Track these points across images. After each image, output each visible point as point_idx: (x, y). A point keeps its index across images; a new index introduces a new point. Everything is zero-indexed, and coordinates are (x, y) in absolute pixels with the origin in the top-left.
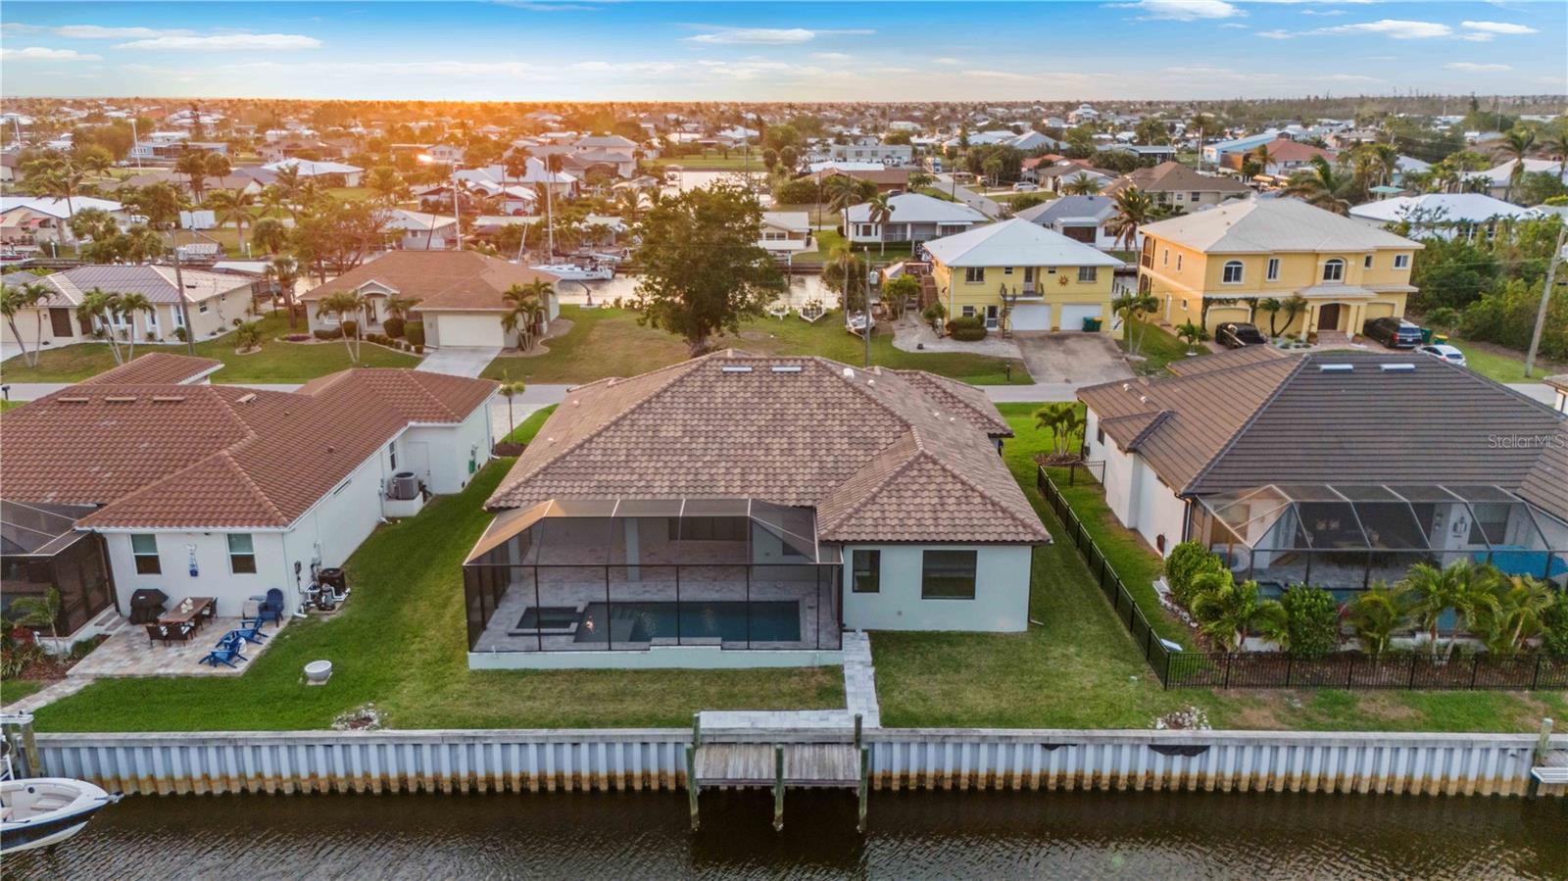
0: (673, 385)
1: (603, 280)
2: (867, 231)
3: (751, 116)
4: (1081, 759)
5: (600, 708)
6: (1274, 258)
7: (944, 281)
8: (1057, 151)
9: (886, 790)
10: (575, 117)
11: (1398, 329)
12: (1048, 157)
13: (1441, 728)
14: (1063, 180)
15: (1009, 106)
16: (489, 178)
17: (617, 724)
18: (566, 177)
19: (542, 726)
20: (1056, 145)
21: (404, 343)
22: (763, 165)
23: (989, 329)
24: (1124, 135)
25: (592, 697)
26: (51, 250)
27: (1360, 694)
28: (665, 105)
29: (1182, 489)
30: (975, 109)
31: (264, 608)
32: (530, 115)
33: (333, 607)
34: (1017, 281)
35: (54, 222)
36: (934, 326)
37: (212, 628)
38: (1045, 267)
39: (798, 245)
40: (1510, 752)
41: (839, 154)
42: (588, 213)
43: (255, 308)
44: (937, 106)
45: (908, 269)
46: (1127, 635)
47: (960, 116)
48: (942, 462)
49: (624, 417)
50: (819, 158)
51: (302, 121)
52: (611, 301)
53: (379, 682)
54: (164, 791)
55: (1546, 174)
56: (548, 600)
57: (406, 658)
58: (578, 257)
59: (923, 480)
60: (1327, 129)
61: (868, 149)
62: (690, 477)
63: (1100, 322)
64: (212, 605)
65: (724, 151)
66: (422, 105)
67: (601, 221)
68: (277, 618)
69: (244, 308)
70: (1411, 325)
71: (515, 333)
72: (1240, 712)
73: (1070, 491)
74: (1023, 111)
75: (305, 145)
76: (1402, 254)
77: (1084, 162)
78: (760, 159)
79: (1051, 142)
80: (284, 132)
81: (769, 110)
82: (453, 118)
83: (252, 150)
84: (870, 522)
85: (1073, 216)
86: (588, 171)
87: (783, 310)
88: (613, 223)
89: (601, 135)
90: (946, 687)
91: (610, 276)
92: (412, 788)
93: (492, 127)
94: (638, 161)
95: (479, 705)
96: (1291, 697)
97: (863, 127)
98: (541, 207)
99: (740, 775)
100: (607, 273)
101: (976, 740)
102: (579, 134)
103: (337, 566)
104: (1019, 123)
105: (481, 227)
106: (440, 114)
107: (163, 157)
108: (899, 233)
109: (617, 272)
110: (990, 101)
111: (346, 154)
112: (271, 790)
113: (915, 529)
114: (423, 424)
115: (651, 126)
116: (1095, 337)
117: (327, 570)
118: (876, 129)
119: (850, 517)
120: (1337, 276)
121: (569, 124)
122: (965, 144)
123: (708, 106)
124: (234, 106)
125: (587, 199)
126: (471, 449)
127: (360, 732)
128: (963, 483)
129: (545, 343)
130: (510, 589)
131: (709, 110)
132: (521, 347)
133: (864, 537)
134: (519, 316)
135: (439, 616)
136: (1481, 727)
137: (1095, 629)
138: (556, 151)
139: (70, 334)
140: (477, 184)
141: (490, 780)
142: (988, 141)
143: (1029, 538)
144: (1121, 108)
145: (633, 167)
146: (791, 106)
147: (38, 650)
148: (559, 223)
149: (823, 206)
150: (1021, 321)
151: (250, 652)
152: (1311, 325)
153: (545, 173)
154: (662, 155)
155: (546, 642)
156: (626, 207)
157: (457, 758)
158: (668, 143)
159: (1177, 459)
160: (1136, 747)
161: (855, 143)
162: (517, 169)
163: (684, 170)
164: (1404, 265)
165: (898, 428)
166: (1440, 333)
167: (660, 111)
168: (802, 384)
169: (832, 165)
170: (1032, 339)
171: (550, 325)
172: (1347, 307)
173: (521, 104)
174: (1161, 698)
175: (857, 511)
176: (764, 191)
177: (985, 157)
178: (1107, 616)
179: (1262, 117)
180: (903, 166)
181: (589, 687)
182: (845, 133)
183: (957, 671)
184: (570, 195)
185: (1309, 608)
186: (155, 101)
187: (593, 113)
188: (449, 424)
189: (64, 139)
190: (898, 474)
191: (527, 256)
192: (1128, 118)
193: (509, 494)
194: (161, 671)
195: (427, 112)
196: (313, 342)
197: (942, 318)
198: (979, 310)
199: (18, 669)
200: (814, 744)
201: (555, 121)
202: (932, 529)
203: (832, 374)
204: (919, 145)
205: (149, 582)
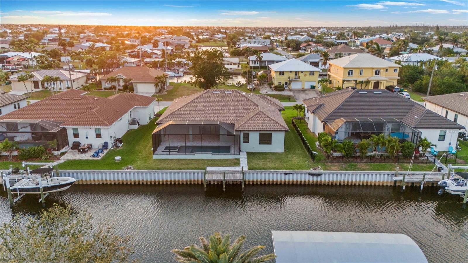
0: (200, 96)
1: (181, 76)
2: (255, 63)
3: (224, 31)
4: (293, 177)
5: (184, 166)
6: (362, 69)
7: (273, 75)
8: (312, 41)
9: (249, 184)
10: (171, 31)
11: (394, 88)
12: (309, 43)
13: (375, 170)
14: (312, 49)
15: (301, 28)
16: (148, 48)
17: (188, 169)
18: (170, 48)
19: (171, 169)
20: (312, 40)
21: (128, 91)
22: (227, 45)
23: (285, 88)
24: (334, 37)
25: (182, 164)
26: (26, 67)
27: (359, 164)
28: (198, 27)
29: (322, 120)
30: (290, 29)
31: (104, 146)
32: (158, 30)
33: (119, 147)
34: (293, 75)
35: (26, 59)
36: (270, 87)
37: (91, 151)
38: (300, 71)
39: (236, 66)
40: (390, 175)
41: (249, 42)
42: (176, 58)
43: (87, 82)
44: (279, 28)
45: (264, 72)
46: (307, 153)
47: (286, 31)
48: (265, 113)
49: (189, 103)
50: (243, 43)
51: (90, 32)
52: (183, 81)
53: (133, 161)
54: (85, 183)
55: (449, 48)
56: (171, 145)
57: (138, 157)
58: (174, 70)
59: (260, 117)
60: (394, 35)
61: (258, 40)
62: (205, 117)
63: (315, 86)
64: (91, 145)
65: (215, 41)
66: (125, 27)
67: (180, 60)
68: (107, 149)
69: (84, 82)
70: (398, 87)
71: (158, 88)
72: (330, 167)
73: (300, 125)
74: (305, 30)
75: (92, 39)
76: (396, 68)
77: (320, 44)
78: (226, 43)
79: (310, 39)
80: (85, 35)
81: (229, 29)
82: (135, 31)
83: (77, 40)
84: (247, 126)
85: (313, 59)
86: (175, 46)
87: (231, 84)
88: (184, 60)
89: (179, 36)
90: (263, 163)
91: (183, 75)
92: (141, 183)
93: (147, 34)
94: (190, 43)
95: (156, 165)
96: (343, 165)
97: (257, 34)
98: (163, 56)
99: (216, 178)
100: (182, 74)
101: (269, 172)
102: (173, 36)
103: (120, 138)
104: (303, 33)
105: (146, 61)
106: (131, 30)
107: (51, 42)
108: (264, 64)
109: (185, 74)
110: (296, 27)
111: (104, 41)
112: (109, 183)
113: (257, 127)
114: (138, 107)
115: (194, 33)
116: (314, 90)
117: (117, 139)
118: (260, 35)
119: (242, 125)
120: (378, 74)
121: (170, 33)
122: (286, 39)
123: (211, 28)
124: (69, 27)
125: (176, 54)
126: (149, 114)
127: (129, 170)
128: (269, 118)
129: (166, 91)
130: (162, 143)
131: (211, 29)
132: (159, 92)
133: (245, 129)
134: (159, 84)
135: (145, 149)
136: (384, 170)
137: (300, 152)
138: (167, 40)
139: (39, 88)
140: (144, 50)
141: (159, 181)
142: (293, 38)
143: (284, 129)
144: (335, 29)
145: (189, 45)
146: (235, 28)
147: (52, 154)
148: (168, 61)
149: (243, 56)
150: (294, 86)
151: (102, 155)
152: (371, 87)
153: (164, 47)
154: (197, 42)
155: (171, 153)
156: (187, 56)
157: (151, 176)
158: (199, 39)
159: (322, 114)
160: (305, 174)
161: (254, 39)
162: (156, 45)
163: (204, 46)
164: (397, 71)
165: (255, 106)
166: (406, 89)
167: (197, 29)
168: (232, 96)
169: (247, 45)
170: (297, 91)
171: (167, 87)
172: (381, 82)
173: (155, 27)
174: (312, 165)
175: (244, 124)
176: (227, 53)
177: (291, 43)
178: (303, 149)
179: (375, 32)
180: (268, 46)
181: (181, 162)
182: (251, 36)
183: (266, 160)
184: (171, 53)
185: (348, 145)
186: (45, 25)
187: (177, 29)
188: (145, 107)
189: (22, 36)
190: (254, 116)
191: (159, 69)
192: (336, 32)
193: (161, 120)
194: (82, 158)
195: (127, 29)
196: (103, 90)
197: (273, 85)
198: (283, 83)
199: (48, 158)
200: (233, 173)
201: (165, 32)
202: (261, 128)
203: (240, 93)
204: (273, 39)
205: (76, 140)
